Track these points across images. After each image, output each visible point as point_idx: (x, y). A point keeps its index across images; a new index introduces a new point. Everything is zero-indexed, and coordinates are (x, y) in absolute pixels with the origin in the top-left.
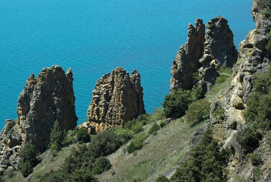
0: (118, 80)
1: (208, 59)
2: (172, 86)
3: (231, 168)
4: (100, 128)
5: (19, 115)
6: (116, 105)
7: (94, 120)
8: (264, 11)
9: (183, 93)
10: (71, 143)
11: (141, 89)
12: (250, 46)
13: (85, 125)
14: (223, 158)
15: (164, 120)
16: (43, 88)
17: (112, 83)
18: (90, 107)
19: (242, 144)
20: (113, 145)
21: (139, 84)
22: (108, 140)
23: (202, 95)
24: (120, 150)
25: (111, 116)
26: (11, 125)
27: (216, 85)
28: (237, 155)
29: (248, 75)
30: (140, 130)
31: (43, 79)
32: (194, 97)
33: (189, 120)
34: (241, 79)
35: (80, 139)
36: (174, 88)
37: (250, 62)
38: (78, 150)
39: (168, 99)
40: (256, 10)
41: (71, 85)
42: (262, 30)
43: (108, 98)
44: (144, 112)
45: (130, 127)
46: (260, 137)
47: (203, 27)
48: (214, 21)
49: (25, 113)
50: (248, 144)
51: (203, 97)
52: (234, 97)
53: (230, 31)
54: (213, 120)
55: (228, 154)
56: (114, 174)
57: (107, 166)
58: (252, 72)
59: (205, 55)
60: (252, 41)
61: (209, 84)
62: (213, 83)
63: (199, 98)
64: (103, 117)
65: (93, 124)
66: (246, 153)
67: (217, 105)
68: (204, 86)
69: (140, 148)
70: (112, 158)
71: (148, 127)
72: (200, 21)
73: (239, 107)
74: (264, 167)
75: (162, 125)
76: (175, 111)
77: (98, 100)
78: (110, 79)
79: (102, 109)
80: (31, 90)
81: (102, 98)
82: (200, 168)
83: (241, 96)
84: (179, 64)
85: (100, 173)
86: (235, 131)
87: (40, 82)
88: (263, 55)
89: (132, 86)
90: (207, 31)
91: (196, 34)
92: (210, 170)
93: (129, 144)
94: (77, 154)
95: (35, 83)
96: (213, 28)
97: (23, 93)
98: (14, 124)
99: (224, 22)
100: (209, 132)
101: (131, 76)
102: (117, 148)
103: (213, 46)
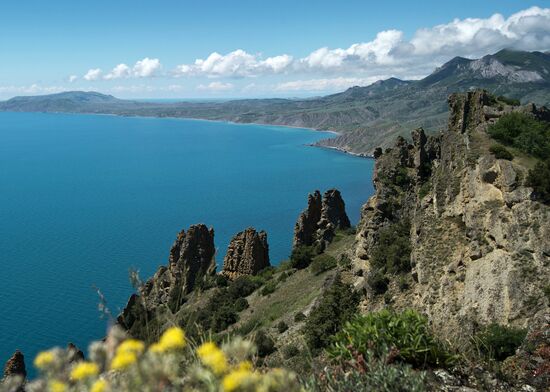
0: (249, 237)
1: (325, 223)
2: (295, 243)
3: (363, 307)
4: (234, 276)
5: (171, 262)
6: (247, 258)
7: (229, 270)
8: (384, 180)
9: (306, 249)
10: (211, 287)
11: (267, 246)
12: (371, 209)
13: (221, 273)
14: (356, 299)
15: (292, 270)
16: (190, 242)
17: (244, 240)
18: (226, 259)
19: (372, 286)
20: (249, 289)
21: (265, 241)
22: (244, 284)
23: (321, 250)
24: (255, 293)
25: (243, 267)
26: (164, 270)
27: (333, 243)
28: (369, 295)
29: (371, 232)
30: (271, 278)
31: (191, 233)
32: (315, 252)
33: (314, 270)
34: (366, 235)
35: (219, 284)
36: (297, 246)
37: (373, 220)
38: (219, 291)
39: (294, 252)
40: (376, 180)
41: (213, 240)
42: (383, 195)
43: (240, 251)
44: (269, 265)
45: (261, 275)
46: (387, 281)
47: (320, 197)
48: (330, 192)
49: (175, 260)
50: (378, 286)
51: (322, 252)
52: (360, 249)
53: (342, 201)
54: (341, 268)
55: (359, 295)
56: (252, 312)
57: (245, 305)
58: (375, 229)
59: (322, 219)
60: (373, 205)
61: (327, 242)
62: (330, 242)
63: (319, 254)
64: (237, 267)
65: (227, 273)
66: (376, 294)
67: (343, 256)
68: (323, 244)
69: (273, 291)
70: (249, 299)
71: (277, 276)
72: (318, 192)
73: (364, 258)
74: (395, 305)
75: (290, 274)
76: (300, 263)
77: (232, 253)
78: (242, 236)
79: (235, 261)
80: (181, 243)
81: (236, 251)
82: (339, 305)
83: (366, 249)
84: (301, 225)
85: (240, 311)
86: (362, 278)
87: (188, 237)
88: (384, 216)
89: (260, 242)
90: (323, 200)
91: (315, 202)
92: (347, 307)
93: (262, 288)
94: (219, 295)
95: (184, 237)
96: (328, 198)
97: (174, 244)
98: (166, 269)
99: (337, 193)
100: (339, 277)
101: (260, 235)
102: (251, 292)
103: (329, 212)
